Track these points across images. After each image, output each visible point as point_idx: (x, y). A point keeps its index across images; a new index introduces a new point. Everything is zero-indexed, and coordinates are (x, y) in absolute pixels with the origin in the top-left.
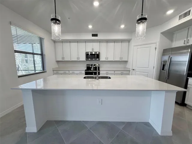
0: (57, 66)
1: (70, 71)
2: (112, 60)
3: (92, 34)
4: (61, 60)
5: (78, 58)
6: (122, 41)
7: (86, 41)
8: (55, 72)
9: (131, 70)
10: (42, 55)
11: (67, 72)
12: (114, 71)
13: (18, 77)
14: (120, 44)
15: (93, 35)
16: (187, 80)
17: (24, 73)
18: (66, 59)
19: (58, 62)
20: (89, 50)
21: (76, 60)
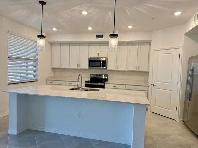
0: (53, 75)
1: (67, 82)
2: (124, 69)
3: (96, 35)
4: (57, 66)
7: (90, 44)
8: (49, 82)
9: (150, 85)
10: (35, 60)
11: (63, 83)
12: (125, 85)
13: (8, 84)
14: (136, 47)
15: (98, 37)
19: (54, 69)
20: (94, 55)
21: (76, 67)
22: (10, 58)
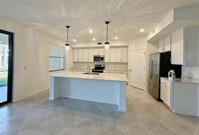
0: (74, 66)
1: (81, 70)
2: (114, 62)
4: (76, 61)
5: (88, 60)
6: (122, 47)
7: (94, 48)
8: (72, 70)
9: (129, 70)
10: (64, 58)
12: (115, 71)
13: (49, 71)
14: (120, 49)
15: (99, 44)
16: (160, 78)
17: (52, 69)
18: (80, 61)
19: (74, 62)
20: (96, 54)
21: (87, 61)
22: (50, 57)
